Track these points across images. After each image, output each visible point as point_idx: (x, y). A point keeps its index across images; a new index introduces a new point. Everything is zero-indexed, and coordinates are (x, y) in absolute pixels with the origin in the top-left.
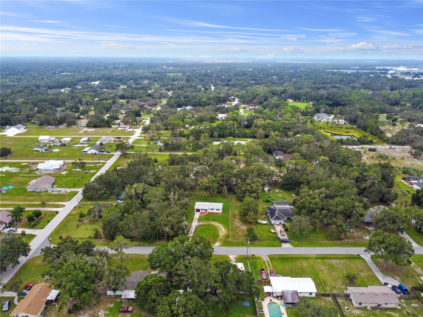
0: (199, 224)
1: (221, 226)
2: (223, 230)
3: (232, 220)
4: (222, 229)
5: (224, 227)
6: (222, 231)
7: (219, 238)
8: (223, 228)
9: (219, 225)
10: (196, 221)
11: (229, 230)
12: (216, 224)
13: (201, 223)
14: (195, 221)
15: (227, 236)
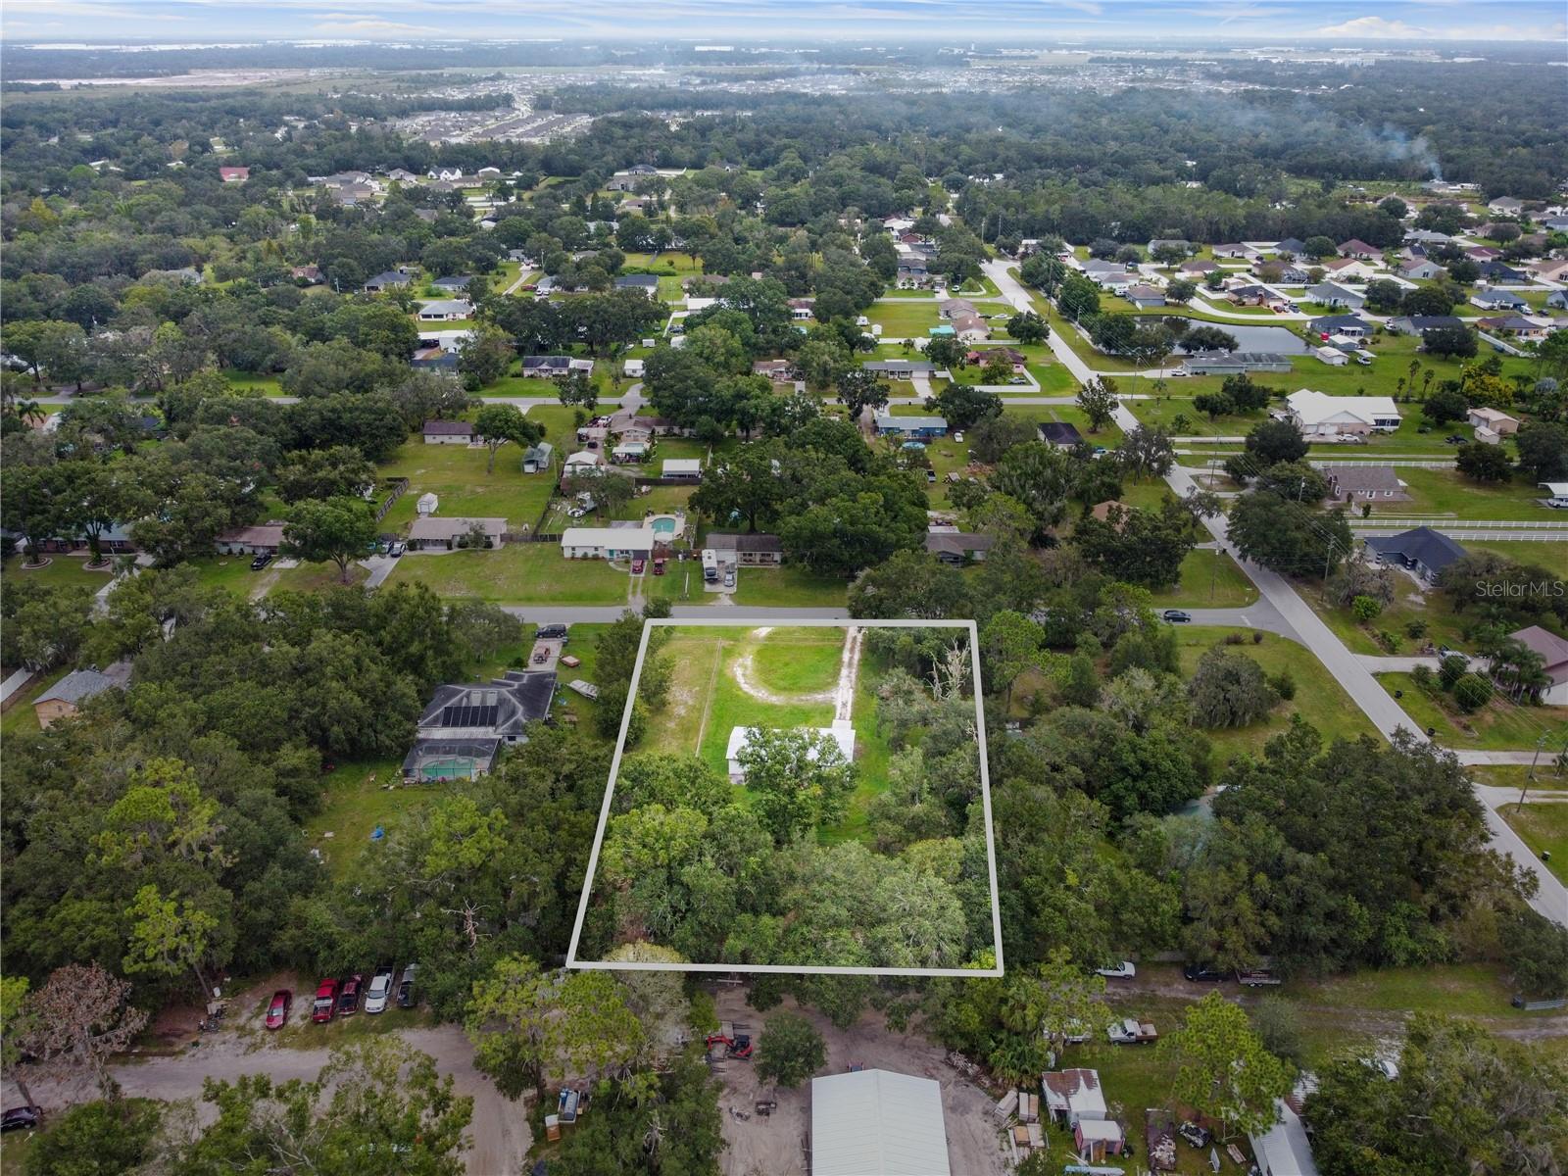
0: (828, 695)
1: (746, 688)
2: (739, 672)
3: (700, 710)
4: (744, 675)
5: (733, 682)
6: (746, 668)
7: (755, 648)
8: (741, 680)
9: (752, 692)
10: (839, 705)
11: (720, 673)
12: (762, 695)
13: (820, 697)
14: (844, 705)
15: (728, 653)
